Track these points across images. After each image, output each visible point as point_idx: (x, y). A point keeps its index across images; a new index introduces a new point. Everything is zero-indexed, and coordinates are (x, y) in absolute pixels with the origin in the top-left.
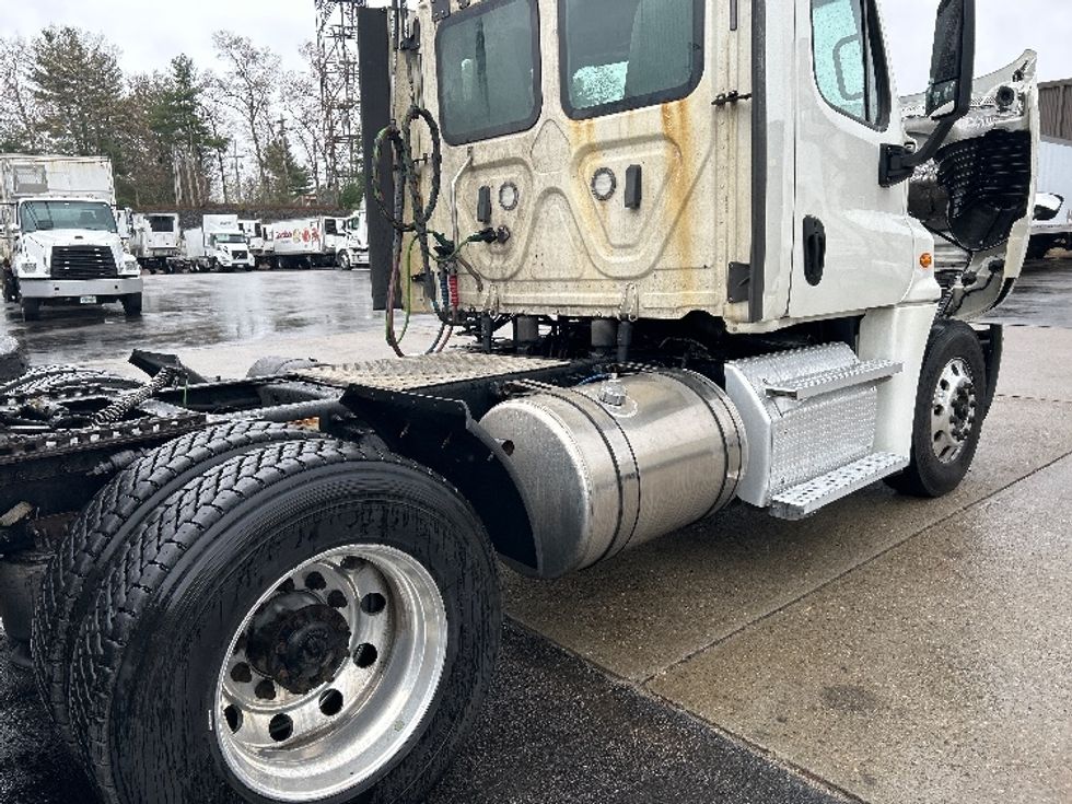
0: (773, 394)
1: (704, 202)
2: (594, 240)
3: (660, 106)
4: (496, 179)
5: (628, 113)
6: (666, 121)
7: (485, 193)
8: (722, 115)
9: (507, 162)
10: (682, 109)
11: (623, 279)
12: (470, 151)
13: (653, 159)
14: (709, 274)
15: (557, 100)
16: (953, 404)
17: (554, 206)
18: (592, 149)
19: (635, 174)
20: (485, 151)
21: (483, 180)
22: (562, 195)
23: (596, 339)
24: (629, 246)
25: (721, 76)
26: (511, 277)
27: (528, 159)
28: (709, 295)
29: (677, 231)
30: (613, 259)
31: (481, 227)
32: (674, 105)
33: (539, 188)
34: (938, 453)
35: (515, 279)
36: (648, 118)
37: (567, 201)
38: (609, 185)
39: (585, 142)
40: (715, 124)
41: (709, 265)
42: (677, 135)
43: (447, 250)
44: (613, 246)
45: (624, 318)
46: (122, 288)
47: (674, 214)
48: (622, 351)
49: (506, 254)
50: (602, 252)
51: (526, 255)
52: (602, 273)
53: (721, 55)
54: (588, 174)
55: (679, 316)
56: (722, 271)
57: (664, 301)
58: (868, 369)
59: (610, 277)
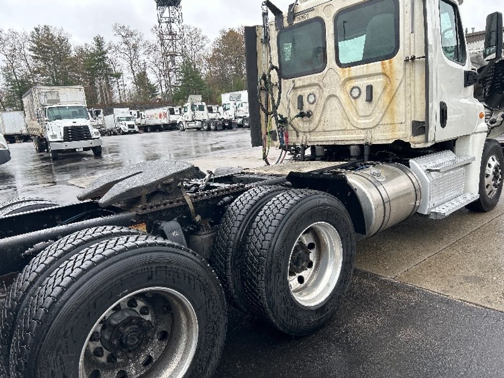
0: (430, 170)
1: (400, 98)
2: (352, 114)
3: (380, 62)
4: (305, 92)
5: (366, 65)
6: (383, 68)
7: (300, 98)
8: (408, 66)
9: (310, 85)
10: (390, 62)
11: (365, 129)
12: (294, 81)
13: (378, 83)
14: (403, 126)
15: (334, 63)
16: (494, 173)
17: (334, 101)
18: (350, 79)
19: (370, 88)
20: (299, 81)
21: (299, 93)
22: (337, 97)
23: (352, 153)
24: (368, 116)
25: (407, 49)
26: (313, 130)
27: (321, 84)
28: (404, 133)
29: (389, 109)
30: (359, 121)
31: (299, 111)
32: (387, 61)
33: (326, 94)
34: (488, 193)
35: (317, 130)
36: (376, 66)
37: (339, 100)
38: (358, 93)
39: (347, 77)
40: (405, 69)
41: (403, 122)
42: (388, 73)
43: (283, 122)
44: (360, 116)
45: (367, 144)
46: (94, 144)
47: (387, 103)
48: (366, 157)
49: (310, 121)
50: (356, 120)
51: (320, 121)
52: (354, 127)
53: (407, 42)
54: (348, 89)
55: (391, 142)
56: (409, 124)
57: (382, 137)
58: (461, 161)
59: (359, 129)
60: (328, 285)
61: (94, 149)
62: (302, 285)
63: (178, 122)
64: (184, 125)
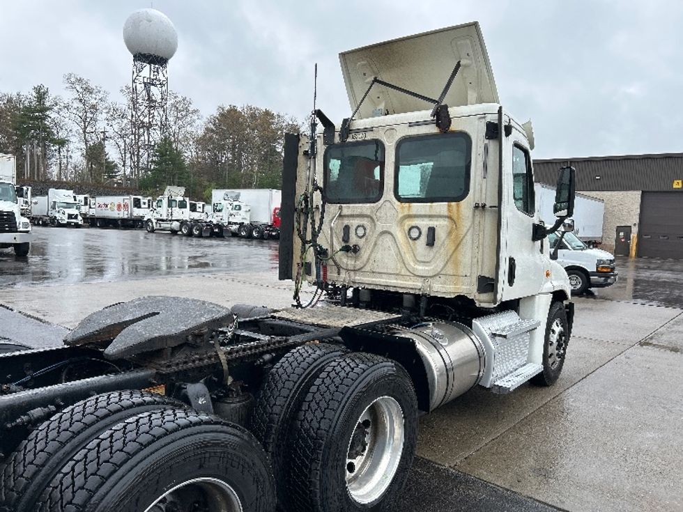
0: (494, 335)
1: (467, 248)
2: (408, 258)
3: (446, 203)
4: (354, 223)
5: (429, 204)
6: (449, 210)
7: (347, 229)
8: (477, 212)
9: (361, 216)
10: (458, 206)
11: (422, 277)
12: (341, 208)
13: (441, 226)
14: (467, 280)
15: (392, 193)
16: (558, 341)
17: (387, 238)
18: (410, 217)
19: (432, 231)
20: (348, 209)
21: (346, 222)
22: (392, 235)
23: (406, 304)
24: (427, 262)
25: (477, 195)
26: (359, 269)
27: (374, 217)
28: (468, 288)
29: (452, 258)
30: (416, 267)
31: (344, 244)
32: (453, 204)
33: (379, 229)
34: (551, 363)
35: (363, 270)
36: (441, 207)
37: (394, 238)
38: (417, 234)
39: (406, 213)
40: (474, 215)
41: (468, 275)
42: (455, 217)
43: (321, 253)
44: (418, 261)
45: (424, 295)
46: (17, 238)
47: (451, 251)
48: (422, 312)
49: (356, 258)
50: (412, 264)
51: (368, 259)
52: (409, 271)
53: (478, 187)
54: (407, 228)
55: (453, 296)
56: (475, 281)
57: (444, 289)
58: (526, 325)
59: (415, 275)
60: (385, 475)
61: (16, 246)
62: (353, 474)
63: (145, 219)
64: (154, 224)
